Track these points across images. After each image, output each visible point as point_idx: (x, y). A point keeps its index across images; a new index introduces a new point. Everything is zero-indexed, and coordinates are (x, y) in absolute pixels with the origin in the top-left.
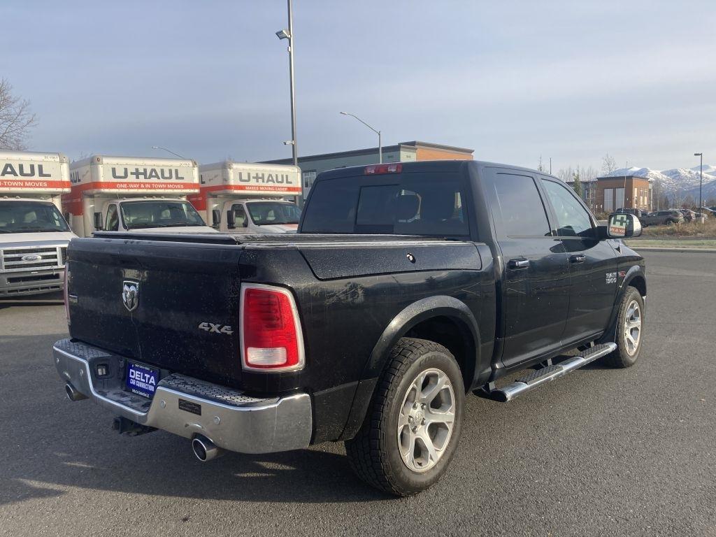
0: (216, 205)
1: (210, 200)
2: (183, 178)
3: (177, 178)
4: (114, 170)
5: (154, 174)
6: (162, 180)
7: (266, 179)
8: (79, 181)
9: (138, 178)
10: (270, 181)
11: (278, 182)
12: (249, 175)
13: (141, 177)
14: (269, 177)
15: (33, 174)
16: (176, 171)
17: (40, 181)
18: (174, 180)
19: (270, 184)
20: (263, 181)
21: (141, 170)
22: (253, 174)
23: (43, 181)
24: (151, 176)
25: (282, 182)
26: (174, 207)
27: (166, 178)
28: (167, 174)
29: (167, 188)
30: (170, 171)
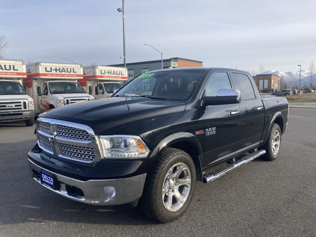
0: (90, 84)
1: (88, 82)
2: (76, 72)
3: (74, 72)
4: (46, 68)
5: (63, 70)
6: (67, 73)
7: (112, 73)
8: (30, 72)
9: (56, 72)
10: (114, 74)
11: (117, 74)
12: (105, 71)
13: (58, 71)
14: (113, 73)
15: (10, 69)
16: (73, 69)
17: (13, 73)
18: (72, 73)
19: (114, 75)
20: (111, 74)
21: (58, 69)
22: (107, 71)
23: (15, 73)
24: (62, 71)
25: (119, 74)
26: (72, 85)
27: (69, 72)
28: (69, 70)
29: (69, 76)
30: (71, 69)
